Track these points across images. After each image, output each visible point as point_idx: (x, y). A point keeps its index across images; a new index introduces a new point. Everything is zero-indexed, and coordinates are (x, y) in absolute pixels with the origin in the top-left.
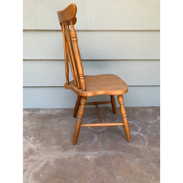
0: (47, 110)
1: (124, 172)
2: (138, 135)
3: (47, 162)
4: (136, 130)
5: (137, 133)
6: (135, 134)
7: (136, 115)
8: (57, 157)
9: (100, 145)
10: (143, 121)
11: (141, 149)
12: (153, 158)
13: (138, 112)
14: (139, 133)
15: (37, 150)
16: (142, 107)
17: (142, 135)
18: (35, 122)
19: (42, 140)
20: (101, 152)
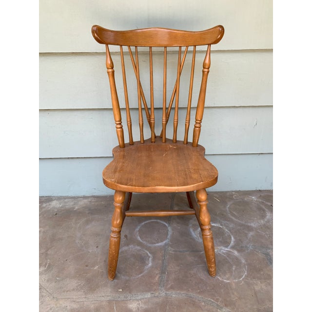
0: (66, 200)
2: (229, 254)
4: (226, 243)
6: (223, 253)
7: (228, 209)
8: (75, 306)
10: (240, 221)
11: (234, 286)
12: (255, 307)
13: (231, 203)
14: (231, 250)
16: (239, 192)
17: (236, 253)
19: (50, 266)
20: (157, 294)
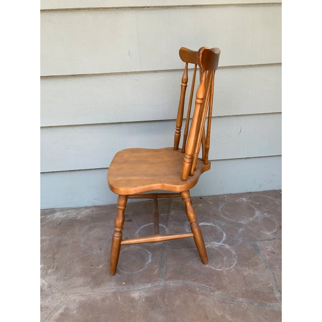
0: (68, 211)
1: (194, 318)
2: (221, 248)
3: (66, 309)
4: (218, 239)
5: (219, 244)
6: (216, 247)
7: (220, 210)
8: (83, 299)
9: (157, 270)
10: (231, 220)
11: (225, 273)
12: (244, 288)
13: (223, 204)
14: (223, 244)
15: (48, 287)
16: (230, 195)
17: (227, 246)
18: (46, 236)
19: (57, 268)
20: (157, 284)
